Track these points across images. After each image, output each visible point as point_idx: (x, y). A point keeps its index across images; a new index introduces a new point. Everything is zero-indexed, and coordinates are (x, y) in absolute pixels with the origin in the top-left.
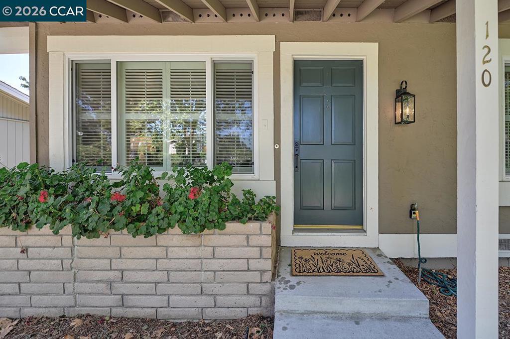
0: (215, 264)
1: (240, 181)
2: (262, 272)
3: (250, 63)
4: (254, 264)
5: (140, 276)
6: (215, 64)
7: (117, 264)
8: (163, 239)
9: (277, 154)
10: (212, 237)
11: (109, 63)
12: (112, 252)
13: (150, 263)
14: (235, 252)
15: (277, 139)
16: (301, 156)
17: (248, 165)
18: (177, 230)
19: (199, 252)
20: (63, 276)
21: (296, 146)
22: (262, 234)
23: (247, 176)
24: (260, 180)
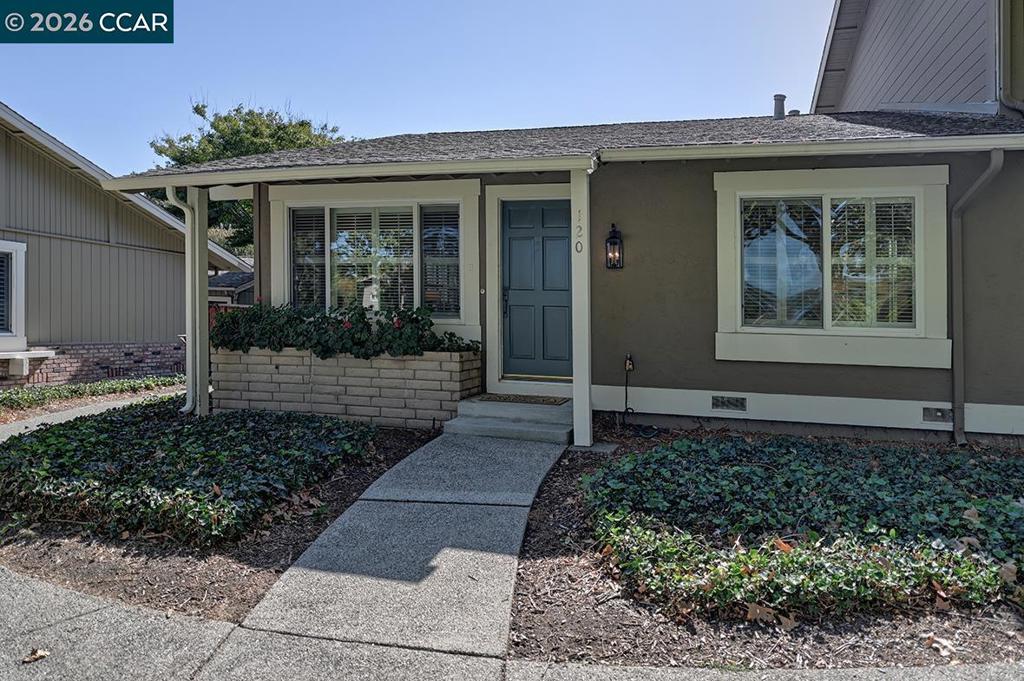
0: (416, 384)
2: (453, 392)
3: (457, 206)
4: (445, 385)
5: (359, 391)
6: (421, 208)
7: (342, 380)
8: (376, 363)
9: (483, 299)
11: (323, 209)
12: (339, 371)
13: (367, 381)
14: (431, 375)
15: (483, 285)
16: (511, 301)
17: (453, 308)
18: (386, 355)
19: (403, 374)
20: (303, 388)
21: (505, 291)
22: (452, 361)
23: (454, 321)
24: (466, 325)
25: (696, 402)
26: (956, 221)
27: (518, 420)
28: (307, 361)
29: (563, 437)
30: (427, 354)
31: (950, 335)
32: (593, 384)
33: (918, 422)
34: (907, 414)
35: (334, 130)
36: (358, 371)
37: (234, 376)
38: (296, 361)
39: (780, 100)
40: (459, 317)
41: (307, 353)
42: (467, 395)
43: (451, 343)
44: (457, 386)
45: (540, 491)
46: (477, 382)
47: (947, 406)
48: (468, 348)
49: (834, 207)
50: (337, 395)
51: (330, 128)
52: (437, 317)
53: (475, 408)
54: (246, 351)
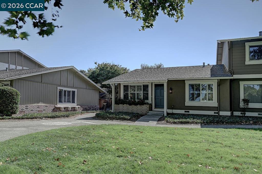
0: (143, 109)
1: (146, 101)
2: (148, 110)
3: (148, 85)
4: (147, 109)
5: (135, 110)
6: (143, 85)
7: (132, 109)
8: (137, 106)
9: (152, 98)
10: (143, 106)
12: (132, 107)
13: (136, 109)
14: (145, 108)
15: (152, 96)
16: (156, 98)
17: (148, 99)
18: (139, 105)
19: (141, 108)
20: (127, 110)
21: (155, 97)
22: (148, 106)
23: (148, 101)
24: (149, 101)
25: (182, 112)
26: (218, 87)
27: (157, 113)
28: (128, 106)
29: (163, 115)
30: (144, 105)
31: (218, 102)
32: (168, 109)
33: (213, 114)
34: (212, 113)
35: (121, 66)
36: (134, 107)
37: (117, 108)
38: (126, 106)
39: (204, 63)
40: (148, 100)
41: (127, 105)
42: (150, 110)
43: (148, 104)
44: (149, 109)
45: (160, 119)
46: (151, 109)
47: (217, 112)
48: (150, 104)
49: (202, 85)
50: (132, 111)
51: (120, 65)
52: (146, 100)
53: (151, 112)
54: (119, 105)
